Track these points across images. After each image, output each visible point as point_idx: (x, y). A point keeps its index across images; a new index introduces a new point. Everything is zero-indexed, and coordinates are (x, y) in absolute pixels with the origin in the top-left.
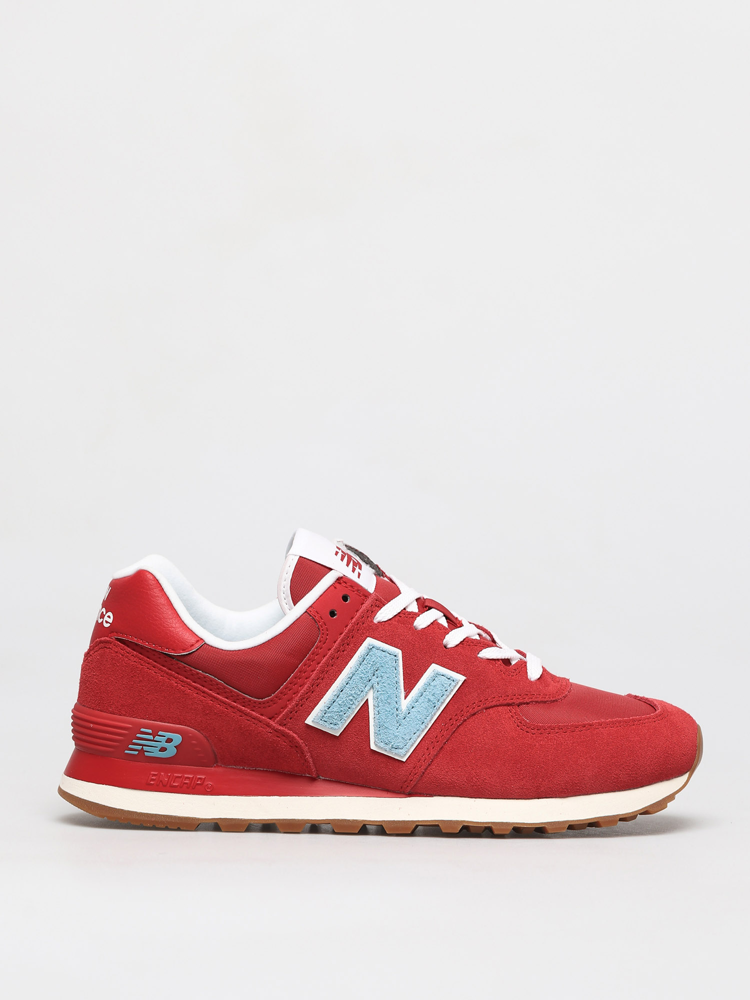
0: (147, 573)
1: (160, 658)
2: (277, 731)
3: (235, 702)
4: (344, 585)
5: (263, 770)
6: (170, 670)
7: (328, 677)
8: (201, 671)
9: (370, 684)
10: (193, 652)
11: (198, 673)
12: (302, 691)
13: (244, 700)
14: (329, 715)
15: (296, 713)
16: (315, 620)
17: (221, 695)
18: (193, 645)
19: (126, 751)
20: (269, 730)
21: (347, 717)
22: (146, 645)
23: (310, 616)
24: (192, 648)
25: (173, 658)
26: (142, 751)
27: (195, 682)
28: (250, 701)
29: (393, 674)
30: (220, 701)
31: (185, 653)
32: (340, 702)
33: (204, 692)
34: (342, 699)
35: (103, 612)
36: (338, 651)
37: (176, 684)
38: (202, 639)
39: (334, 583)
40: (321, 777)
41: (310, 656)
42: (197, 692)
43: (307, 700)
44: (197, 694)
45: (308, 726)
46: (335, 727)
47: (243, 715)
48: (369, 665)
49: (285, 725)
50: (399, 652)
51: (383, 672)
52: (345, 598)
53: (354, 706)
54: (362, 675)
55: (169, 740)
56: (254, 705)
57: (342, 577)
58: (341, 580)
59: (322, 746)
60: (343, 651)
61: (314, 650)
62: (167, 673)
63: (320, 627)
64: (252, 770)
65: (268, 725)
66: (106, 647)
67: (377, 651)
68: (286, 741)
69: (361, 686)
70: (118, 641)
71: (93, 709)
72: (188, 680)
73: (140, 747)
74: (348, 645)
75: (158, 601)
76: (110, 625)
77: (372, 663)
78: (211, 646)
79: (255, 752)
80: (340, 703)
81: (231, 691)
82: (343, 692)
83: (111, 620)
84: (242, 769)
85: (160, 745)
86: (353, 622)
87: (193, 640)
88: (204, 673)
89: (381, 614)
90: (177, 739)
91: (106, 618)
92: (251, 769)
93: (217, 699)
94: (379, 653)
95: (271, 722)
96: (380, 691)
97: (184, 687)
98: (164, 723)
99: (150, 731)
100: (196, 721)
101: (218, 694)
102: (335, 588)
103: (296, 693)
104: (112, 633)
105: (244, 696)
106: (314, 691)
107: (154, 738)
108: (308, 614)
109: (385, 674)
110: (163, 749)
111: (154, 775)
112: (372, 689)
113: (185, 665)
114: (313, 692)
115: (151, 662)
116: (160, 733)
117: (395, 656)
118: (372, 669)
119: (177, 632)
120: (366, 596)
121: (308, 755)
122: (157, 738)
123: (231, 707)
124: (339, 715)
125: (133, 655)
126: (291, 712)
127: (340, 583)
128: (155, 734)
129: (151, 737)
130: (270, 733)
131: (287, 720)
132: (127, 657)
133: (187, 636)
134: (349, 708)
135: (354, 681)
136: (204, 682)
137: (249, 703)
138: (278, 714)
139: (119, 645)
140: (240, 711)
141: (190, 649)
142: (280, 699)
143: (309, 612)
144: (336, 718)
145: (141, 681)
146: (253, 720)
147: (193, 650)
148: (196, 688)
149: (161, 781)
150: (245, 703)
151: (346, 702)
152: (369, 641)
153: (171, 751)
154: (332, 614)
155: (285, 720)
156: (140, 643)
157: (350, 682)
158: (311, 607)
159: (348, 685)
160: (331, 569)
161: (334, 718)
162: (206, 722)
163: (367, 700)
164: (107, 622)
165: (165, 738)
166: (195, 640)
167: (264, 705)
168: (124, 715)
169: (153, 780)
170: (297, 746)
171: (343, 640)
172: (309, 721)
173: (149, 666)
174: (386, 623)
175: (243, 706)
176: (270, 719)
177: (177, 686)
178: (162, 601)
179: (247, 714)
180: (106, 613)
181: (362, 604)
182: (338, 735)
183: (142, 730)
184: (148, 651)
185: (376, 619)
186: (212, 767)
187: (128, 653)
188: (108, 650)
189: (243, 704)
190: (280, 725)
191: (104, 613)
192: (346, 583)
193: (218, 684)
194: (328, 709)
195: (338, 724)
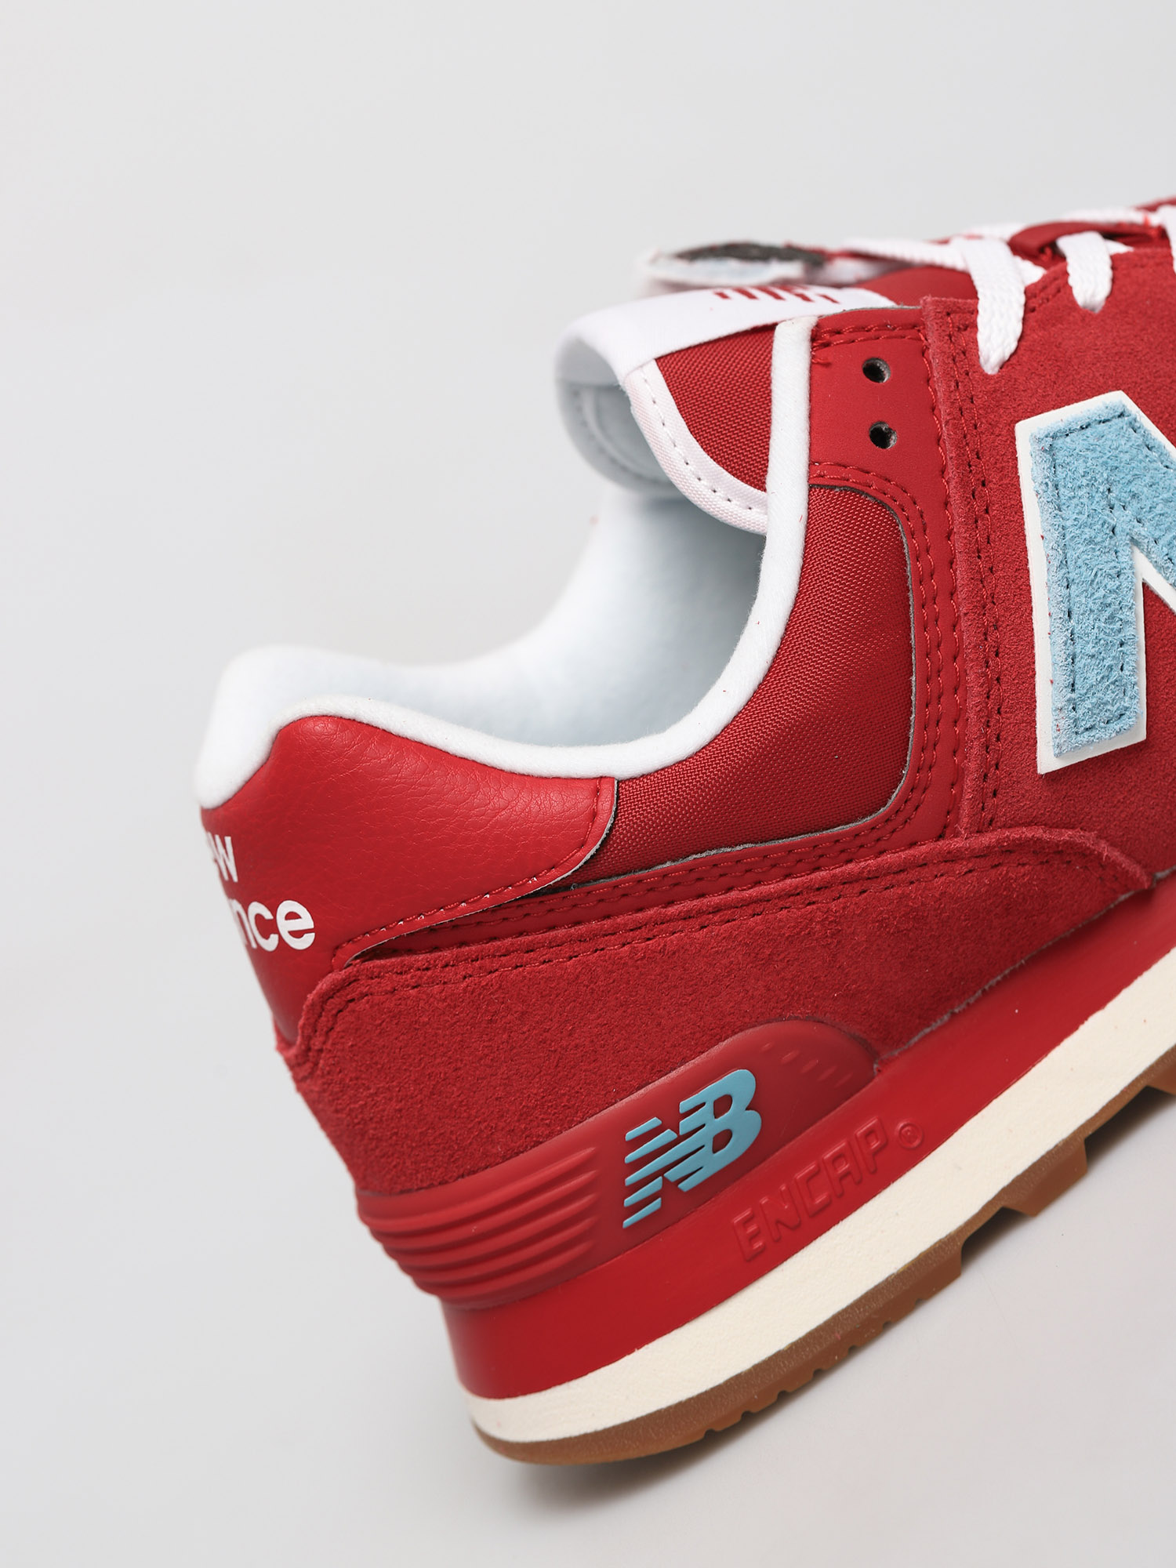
0: (311, 724)
1: (527, 915)
2: (985, 853)
3: (818, 869)
4: (838, 340)
5: (1005, 978)
6: (578, 923)
7: (1007, 609)
8: (668, 864)
9: (1122, 538)
10: (611, 829)
11: (665, 875)
12: (971, 703)
13: (839, 847)
14: (1088, 704)
15: (997, 768)
16: (853, 490)
17: (768, 881)
18: (594, 814)
19: (627, 1222)
20: (961, 868)
21: (1134, 671)
22: (464, 910)
23: (832, 488)
24: (599, 820)
25: (567, 888)
26: (670, 1189)
27: (671, 903)
28: (856, 834)
29: (1155, 465)
30: (779, 897)
31: (593, 852)
32: (1090, 649)
33: (717, 910)
34: (1088, 635)
35: (258, 917)
36: (976, 521)
37: (626, 948)
38: (601, 777)
39: (813, 357)
40: (1160, 875)
41: (918, 594)
42: (695, 923)
43: (999, 713)
44: (703, 927)
45: (1054, 777)
46: (1124, 723)
47: (866, 884)
48: (1080, 493)
49: (991, 823)
50: (1118, 399)
51: (1130, 482)
52: (873, 372)
53: (1129, 631)
54: (1088, 533)
55: (722, 1105)
56: (875, 835)
57: (818, 326)
58: (823, 335)
59: (1120, 797)
60: (987, 511)
61: (915, 570)
62: (581, 939)
63: (881, 497)
64: (978, 1001)
65: (952, 858)
66: (352, 1000)
67: (1068, 439)
68: (1025, 860)
69: (1105, 562)
70: (370, 959)
71: (443, 1183)
72: (651, 912)
73: (657, 1184)
74: (984, 485)
75: (404, 773)
76: (313, 934)
77: (1085, 482)
78: (643, 776)
79: (961, 950)
80: (1093, 651)
81: (789, 850)
82: (1074, 616)
83: (306, 921)
84: (950, 1021)
85: (705, 1137)
86: (944, 417)
87: (581, 800)
88: (680, 862)
89: (989, 339)
90: (740, 1083)
91: (285, 926)
92: (972, 1000)
93: (766, 899)
94: (1077, 442)
95: (957, 844)
96: (1160, 538)
97: (654, 937)
98: (673, 1074)
99: (654, 1122)
100: (752, 997)
101: (758, 883)
102: (827, 365)
103: (958, 717)
104: (339, 953)
105: (833, 835)
106: (1000, 673)
107: (677, 1131)
108: (821, 487)
109: (1138, 481)
110: (722, 1140)
111: (747, 1222)
112: (1136, 550)
113: (614, 879)
114: (998, 679)
115: (512, 944)
116: (685, 1105)
117: (1121, 415)
118: (1098, 497)
119: (523, 810)
120: (914, 326)
121: (1105, 850)
122: (685, 1125)
123: (818, 889)
124: (1113, 683)
125: (447, 965)
126: (986, 776)
127: (827, 345)
128: (672, 1120)
129: (668, 1135)
130: (970, 871)
131: (989, 803)
132: (432, 982)
133: (554, 802)
134: (1122, 644)
135: (1080, 562)
136: (695, 883)
137: (858, 842)
138: (953, 808)
139: (384, 966)
140: (849, 880)
141: (596, 830)
142: (930, 768)
143: (819, 481)
144: (1108, 698)
145: (523, 1013)
146: (902, 876)
147: (609, 825)
148: (687, 917)
149: (778, 1222)
150: (846, 850)
151: (1102, 635)
152: (1028, 432)
153: (745, 1126)
154: (880, 437)
155: (983, 808)
156: (442, 916)
157: (1071, 576)
158: (811, 464)
159: (1073, 587)
160: (770, 329)
161: (1105, 704)
162: (783, 979)
163: (1144, 585)
164: (297, 934)
165: (709, 1108)
166: (586, 793)
167: (901, 818)
168: (550, 1136)
169: (753, 1237)
170: (1061, 851)
171: (963, 483)
172: (1048, 761)
173: (514, 959)
174: (1020, 352)
175: (850, 861)
176: (940, 837)
177: (634, 950)
178: (410, 765)
179: (874, 876)
180: (274, 913)
181: (923, 352)
182: (1142, 736)
183: (631, 1135)
184: (479, 923)
185: (987, 361)
186: (872, 1079)
187: (427, 969)
188: (362, 1005)
189: (844, 856)
190: (979, 832)
191: (268, 915)
192: (839, 333)
193: (738, 860)
194: (1073, 690)
195: (1126, 709)
